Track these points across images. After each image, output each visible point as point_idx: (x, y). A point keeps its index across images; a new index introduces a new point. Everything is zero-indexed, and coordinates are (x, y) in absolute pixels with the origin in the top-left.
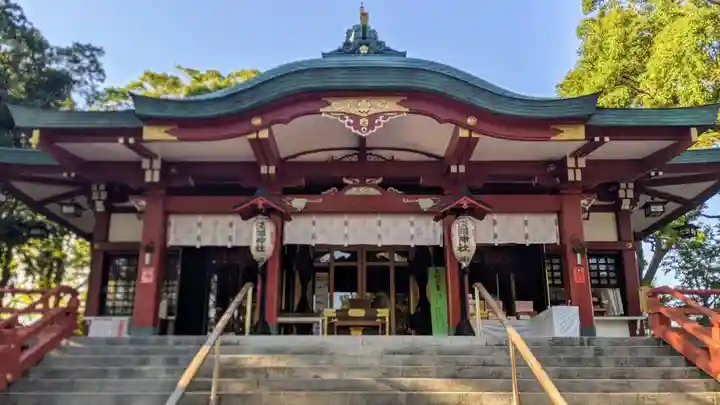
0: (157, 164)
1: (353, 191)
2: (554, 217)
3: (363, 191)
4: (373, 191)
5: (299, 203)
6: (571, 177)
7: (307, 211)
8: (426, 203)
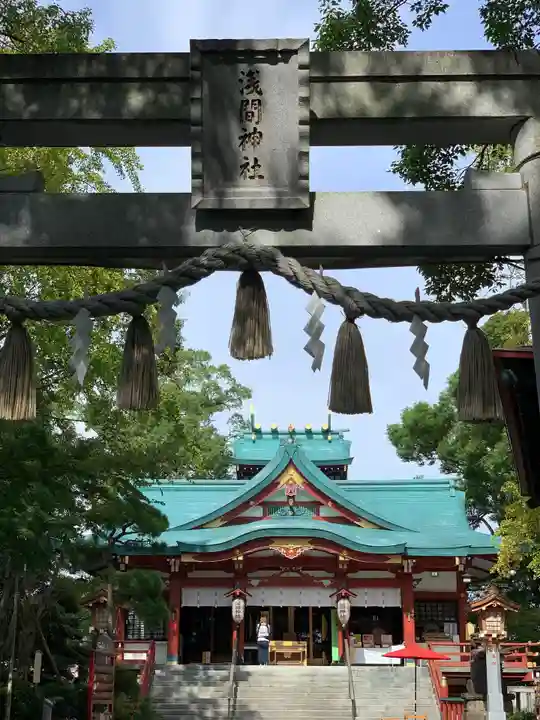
0: (178, 562)
1: (284, 575)
2: (399, 590)
3: (292, 574)
4: (296, 575)
5: (255, 582)
6: (406, 571)
7: (261, 585)
8: (327, 582)
